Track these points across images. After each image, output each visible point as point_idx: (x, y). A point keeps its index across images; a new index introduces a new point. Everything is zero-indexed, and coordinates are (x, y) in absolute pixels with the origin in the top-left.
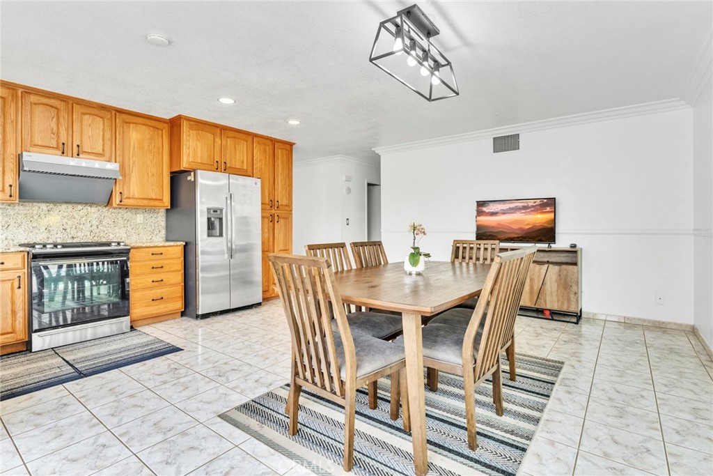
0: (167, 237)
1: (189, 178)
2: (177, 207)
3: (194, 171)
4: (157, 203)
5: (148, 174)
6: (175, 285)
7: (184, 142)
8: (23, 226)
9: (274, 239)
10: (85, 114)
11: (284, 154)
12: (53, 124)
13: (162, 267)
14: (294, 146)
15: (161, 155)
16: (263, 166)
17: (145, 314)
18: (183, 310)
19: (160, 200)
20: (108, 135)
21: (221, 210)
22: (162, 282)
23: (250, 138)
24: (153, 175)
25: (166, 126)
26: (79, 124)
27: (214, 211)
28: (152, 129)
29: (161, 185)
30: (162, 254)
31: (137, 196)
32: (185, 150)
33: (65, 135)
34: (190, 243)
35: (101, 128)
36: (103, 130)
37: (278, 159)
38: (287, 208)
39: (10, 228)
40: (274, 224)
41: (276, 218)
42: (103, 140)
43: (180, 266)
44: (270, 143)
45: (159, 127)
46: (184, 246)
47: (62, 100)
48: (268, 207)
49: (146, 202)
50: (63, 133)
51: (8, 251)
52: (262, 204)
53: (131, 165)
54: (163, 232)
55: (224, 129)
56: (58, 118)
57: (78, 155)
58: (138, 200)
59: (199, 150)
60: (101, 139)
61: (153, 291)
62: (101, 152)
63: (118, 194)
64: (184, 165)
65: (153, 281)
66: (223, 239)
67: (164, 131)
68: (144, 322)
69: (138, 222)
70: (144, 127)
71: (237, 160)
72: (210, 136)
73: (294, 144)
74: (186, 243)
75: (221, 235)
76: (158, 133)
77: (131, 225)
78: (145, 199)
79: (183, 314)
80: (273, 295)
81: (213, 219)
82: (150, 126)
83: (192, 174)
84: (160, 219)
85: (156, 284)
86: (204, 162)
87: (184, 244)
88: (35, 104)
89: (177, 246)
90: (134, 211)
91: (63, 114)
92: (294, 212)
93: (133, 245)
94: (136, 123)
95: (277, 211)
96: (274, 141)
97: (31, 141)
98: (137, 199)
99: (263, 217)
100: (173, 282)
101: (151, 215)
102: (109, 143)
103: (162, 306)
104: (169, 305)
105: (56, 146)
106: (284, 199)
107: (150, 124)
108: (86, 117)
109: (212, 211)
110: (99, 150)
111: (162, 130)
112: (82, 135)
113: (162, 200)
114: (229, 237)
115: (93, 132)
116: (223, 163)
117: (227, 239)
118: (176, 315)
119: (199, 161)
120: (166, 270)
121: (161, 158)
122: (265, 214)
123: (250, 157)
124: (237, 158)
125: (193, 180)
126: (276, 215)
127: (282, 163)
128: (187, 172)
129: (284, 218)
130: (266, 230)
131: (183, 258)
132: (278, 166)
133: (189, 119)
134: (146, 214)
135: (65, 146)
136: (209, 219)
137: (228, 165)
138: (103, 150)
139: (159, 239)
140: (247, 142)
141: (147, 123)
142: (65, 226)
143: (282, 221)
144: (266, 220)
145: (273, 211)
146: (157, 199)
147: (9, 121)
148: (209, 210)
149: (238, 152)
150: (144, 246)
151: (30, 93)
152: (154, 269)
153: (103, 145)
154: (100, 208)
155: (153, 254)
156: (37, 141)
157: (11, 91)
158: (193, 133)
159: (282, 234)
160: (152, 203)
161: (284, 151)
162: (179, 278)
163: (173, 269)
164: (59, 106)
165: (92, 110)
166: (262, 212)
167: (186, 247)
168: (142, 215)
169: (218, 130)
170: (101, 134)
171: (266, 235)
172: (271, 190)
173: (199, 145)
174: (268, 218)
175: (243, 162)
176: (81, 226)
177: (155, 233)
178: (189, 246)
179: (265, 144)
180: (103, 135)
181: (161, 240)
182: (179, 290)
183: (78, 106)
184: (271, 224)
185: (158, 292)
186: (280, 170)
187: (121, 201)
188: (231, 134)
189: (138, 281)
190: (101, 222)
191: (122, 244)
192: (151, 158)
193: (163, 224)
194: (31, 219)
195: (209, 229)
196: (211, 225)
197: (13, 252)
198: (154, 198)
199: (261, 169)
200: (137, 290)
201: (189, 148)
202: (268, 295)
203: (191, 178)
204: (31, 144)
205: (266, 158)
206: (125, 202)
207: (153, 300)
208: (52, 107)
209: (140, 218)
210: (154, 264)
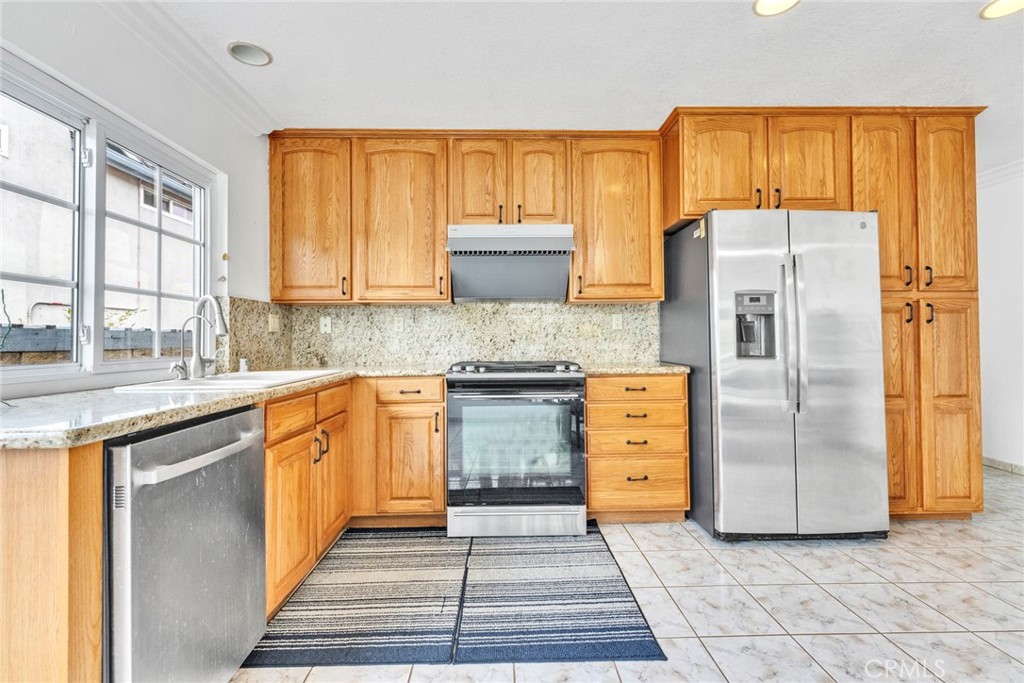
0: (661, 356)
1: (696, 234)
2: (676, 298)
3: (706, 217)
4: (640, 292)
5: (624, 240)
6: (669, 454)
7: (686, 161)
8: (466, 337)
9: (918, 365)
10: (527, 154)
11: (947, 142)
12: (489, 180)
13: (645, 416)
14: (978, 119)
15: (645, 202)
16: (881, 185)
17: (615, 503)
18: (688, 508)
19: (645, 285)
20: (560, 181)
21: (770, 296)
22: (645, 447)
23: (842, 122)
24: (633, 240)
25: (654, 144)
26: (521, 172)
27: (752, 300)
28: (629, 155)
29: (647, 256)
30: (644, 389)
31: (605, 282)
32: (687, 177)
33: (504, 193)
34: (700, 369)
35: (551, 171)
36: (554, 173)
37: (926, 158)
38: (958, 283)
39: (453, 339)
40: (918, 327)
41: (925, 313)
42: (554, 191)
43: (680, 417)
44: (899, 122)
45: (641, 149)
46: (689, 375)
47: (498, 140)
48: (900, 285)
49: (621, 291)
50: (501, 190)
51: (424, 374)
52: (882, 277)
53: (596, 228)
54: (656, 345)
55: (772, 116)
56: (494, 168)
57: (519, 221)
58: (608, 289)
59: (717, 174)
60: (551, 189)
61: (627, 462)
62: (551, 212)
63: (576, 280)
64: (687, 208)
65: (629, 443)
66: (776, 365)
67: (651, 155)
68: (617, 518)
69: (614, 327)
70: (615, 155)
71: (808, 181)
72: (742, 138)
73: (980, 110)
74: (693, 370)
75: (770, 354)
76: (640, 161)
77: (602, 334)
78: (618, 285)
79: (688, 515)
80: (920, 511)
81: (749, 318)
82: (624, 151)
83: (702, 223)
84: (651, 320)
85: (636, 447)
86: (728, 196)
87: (688, 371)
88: (467, 154)
89: (674, 375)
90: (607, 309)
91: (501, 161)
92: (981, 294)
93: (593, 370)
94: (602, 151)
95: (927, 295)
96: (912, 117)
97: (464, 210)
98: (606, 285)
99: (885, 311)
100: (666, 448)
101: (636, 315)
102: (563, 194)
103: (646, 494)
104: (658, 494)
105: (491, 213)
106: (951, 260)
107: (625, 147)
108: (529, 158)
109: (746, 300)
110: (547, 208)
111: (647, 155)
112: (524, 189)
113: (649, 285)
114: (792, 357)
115: (540, 178)
116: (772, 192)
117: (786, 361)
118: (676, 514)
119: (718, 196)
120: (653, 423)
121: (645, 206)
122: (890, 304)
123: (843, 166)
124: (809, 175)
125: (703, 235)
126: (923, 304)
127: (941, 165)
128: (691, 223)
129: (951, 311)
130: (894, 343)
131: (686, 401)
132: (927, 176)
133: (693, 113)
134: (627, 315)
135: (504, 210)
136: (740, 318)
137: (785, 195)
138: (554, 208)
139: (648, 359)
140: (833, 133)
141: (621, 147)
142: (513, 336)
143: (943, 319)
144: (894, 318)
145: (914, 295)
146: (639, 285)
147: (438, 186)
148: (739, 296)
149: (809, 161)
150: (611, 372)
151: (462, 140)
152: (630, 419)
153: (554, 199)
154: (557, 305)
155: (627, 389)
156: (470, 209)
157: (441, 143)
158: (705, 139)
159: (944, 353)
160: (632, 292)
161: (946, 137)
162: (678, 441)
163: (666, 422)
164: (495, 150)
165: (537, 146)
166: (883, 298)
167: (694, 378)
168: (621, 315)
169: (759, 122)
170: (551, 180)
171: (895, 356)
172: (905, 237)
173: (717, 161)
174: (899, 311)
175: (823, 183)
176: (534, 335)
177: (643, 347)
178: (700, 377)
179: (884, 128)
180: (554, 182)
181: (653, 360)
182: (679, 467)
183: (519, 143)
184: (909, 328)
185: (638, 466)
186: (934, 186)
187: (580, 292)
188: (790, 122)
189: (603, 439)
190: (559, 328)
191: (572, 368)
192: (629, 208)
193: (656, 330)
194: (475, 326)
195: (740, 339)
196: (744, 332)
197: (429, 376)
198: (635, 282)
199: (875, 190)
200: (601, 455)
201: (695, 173)
202: (903, 510)
203: (700, 233)
204: (463, 214)
205: (888, 162)
206: (588, 292)
207: (629, 479)
208: (486, 153)
209: (616, 320)
210: (631, 408)
